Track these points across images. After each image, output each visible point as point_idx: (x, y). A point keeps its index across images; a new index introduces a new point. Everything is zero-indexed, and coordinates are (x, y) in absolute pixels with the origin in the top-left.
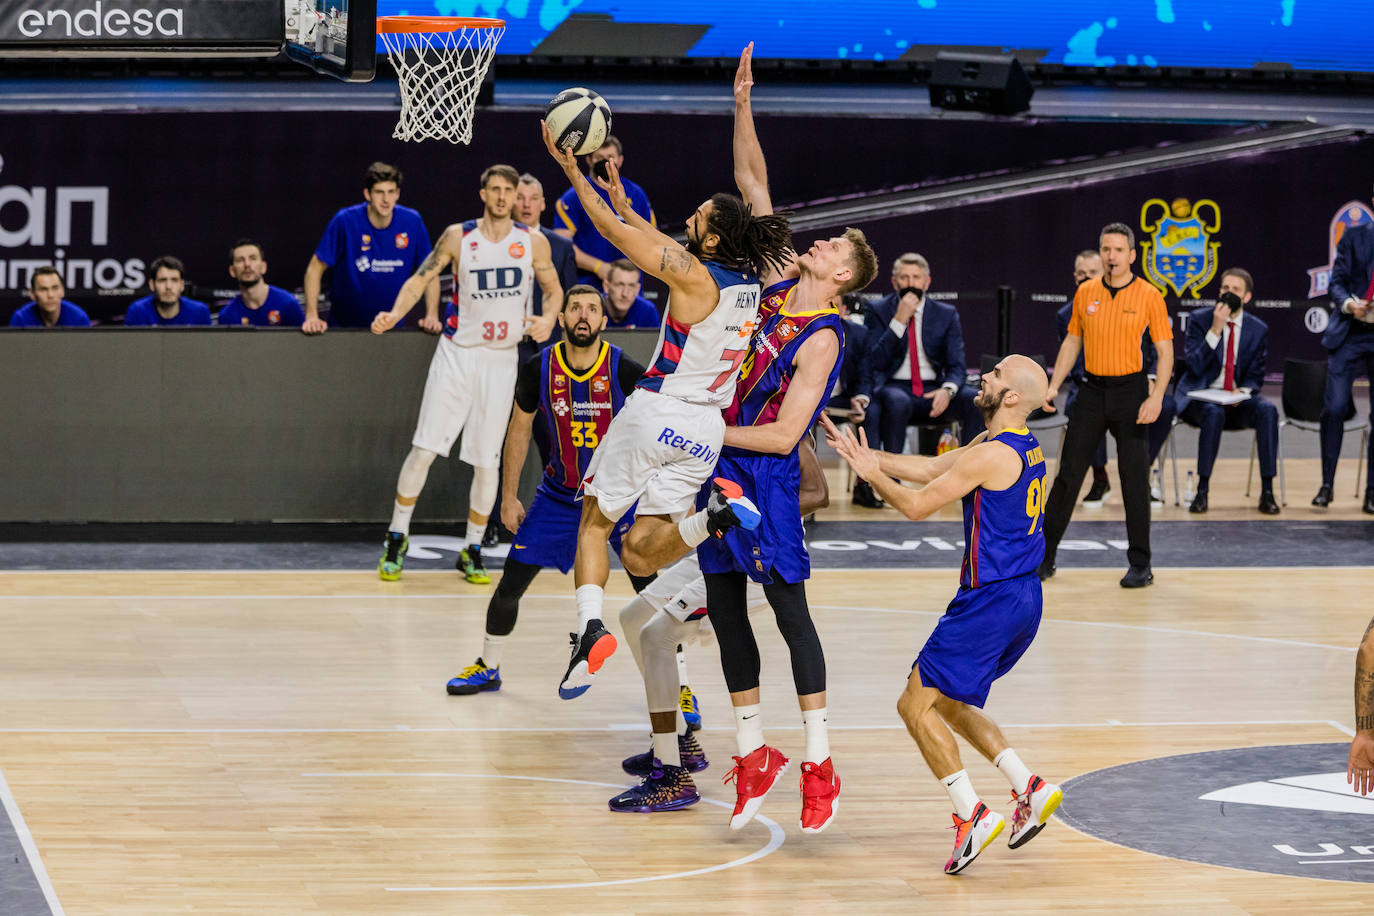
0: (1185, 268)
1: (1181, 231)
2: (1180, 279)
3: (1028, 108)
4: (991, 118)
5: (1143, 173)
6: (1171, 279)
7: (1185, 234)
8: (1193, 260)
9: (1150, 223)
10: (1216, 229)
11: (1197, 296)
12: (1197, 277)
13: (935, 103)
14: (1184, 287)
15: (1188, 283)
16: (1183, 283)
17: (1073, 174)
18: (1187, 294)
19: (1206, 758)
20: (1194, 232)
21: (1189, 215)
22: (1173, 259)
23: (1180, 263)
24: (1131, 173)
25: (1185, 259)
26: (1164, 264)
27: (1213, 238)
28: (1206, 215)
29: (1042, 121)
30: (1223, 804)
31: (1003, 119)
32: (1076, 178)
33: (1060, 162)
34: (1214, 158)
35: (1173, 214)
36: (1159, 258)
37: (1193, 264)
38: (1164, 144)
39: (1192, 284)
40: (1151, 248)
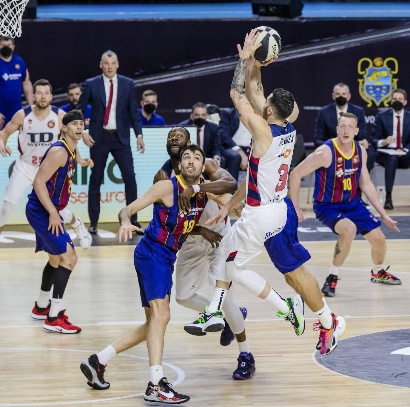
0: (380, 92)
1: (378, 73)
2: (378, 97)
3: (301, 14)
4: (283, 20)
5: (359, 45)
6: (374, 97)
7: (380, 74)
8: (385, 88)
9: (363, 69)
10: (396, 72)
11: (387, 105)
12: (387, 96)
13: (255, 12)
14: (380, 101)
15: (382, 99)
16: (380, 99)
17: (324, 46)
18: (382, 105)
19: (394, 334)
20: (385, 73)
21: (382, 65)
22: (375, 87)
23: (378, 89)
24: (352, 45)
25: (380, 87)
26: (370, 90)
27: (394, 76)
28: (391, 65)
29: (308, 20)
30: (402, 356)
31: (289, 20)
32: (325, 48)
33: (317, 40)
34: (394, 37)
35: (374, 65)
36: (368, 87)
37: (384, 89)
38: (369, 31)
39: (384, 100)
40: (363, 82)
